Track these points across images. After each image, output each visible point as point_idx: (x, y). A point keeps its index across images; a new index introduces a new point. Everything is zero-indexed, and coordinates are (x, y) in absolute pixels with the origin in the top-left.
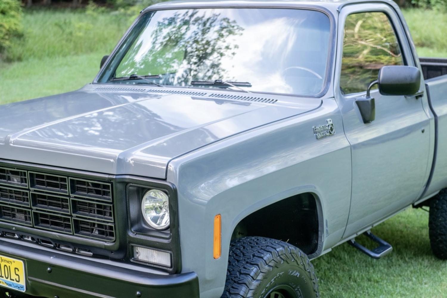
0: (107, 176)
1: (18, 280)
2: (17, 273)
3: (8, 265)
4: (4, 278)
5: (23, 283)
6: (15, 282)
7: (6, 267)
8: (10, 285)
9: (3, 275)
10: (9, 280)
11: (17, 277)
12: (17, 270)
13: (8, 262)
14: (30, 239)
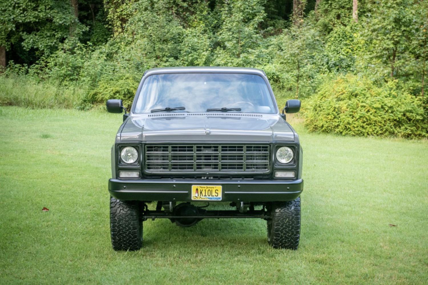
0: (268, 142)
1: (217, 195)
2: (217, 192)
3: (211, 189)
4: (208, 196)
5: (220, 196)
6: (215, 197)
7: (209, 191)
8: (212, 199)
9: (207, 194)
10: (211, 196)
11: (216, 194)
12: (217, 191)
13: (211, 188)
14: (212, 178)
